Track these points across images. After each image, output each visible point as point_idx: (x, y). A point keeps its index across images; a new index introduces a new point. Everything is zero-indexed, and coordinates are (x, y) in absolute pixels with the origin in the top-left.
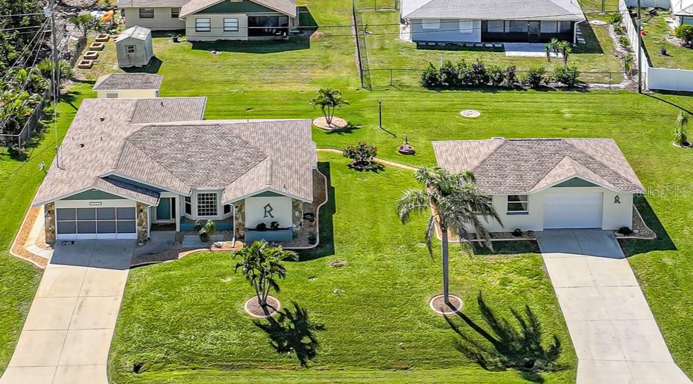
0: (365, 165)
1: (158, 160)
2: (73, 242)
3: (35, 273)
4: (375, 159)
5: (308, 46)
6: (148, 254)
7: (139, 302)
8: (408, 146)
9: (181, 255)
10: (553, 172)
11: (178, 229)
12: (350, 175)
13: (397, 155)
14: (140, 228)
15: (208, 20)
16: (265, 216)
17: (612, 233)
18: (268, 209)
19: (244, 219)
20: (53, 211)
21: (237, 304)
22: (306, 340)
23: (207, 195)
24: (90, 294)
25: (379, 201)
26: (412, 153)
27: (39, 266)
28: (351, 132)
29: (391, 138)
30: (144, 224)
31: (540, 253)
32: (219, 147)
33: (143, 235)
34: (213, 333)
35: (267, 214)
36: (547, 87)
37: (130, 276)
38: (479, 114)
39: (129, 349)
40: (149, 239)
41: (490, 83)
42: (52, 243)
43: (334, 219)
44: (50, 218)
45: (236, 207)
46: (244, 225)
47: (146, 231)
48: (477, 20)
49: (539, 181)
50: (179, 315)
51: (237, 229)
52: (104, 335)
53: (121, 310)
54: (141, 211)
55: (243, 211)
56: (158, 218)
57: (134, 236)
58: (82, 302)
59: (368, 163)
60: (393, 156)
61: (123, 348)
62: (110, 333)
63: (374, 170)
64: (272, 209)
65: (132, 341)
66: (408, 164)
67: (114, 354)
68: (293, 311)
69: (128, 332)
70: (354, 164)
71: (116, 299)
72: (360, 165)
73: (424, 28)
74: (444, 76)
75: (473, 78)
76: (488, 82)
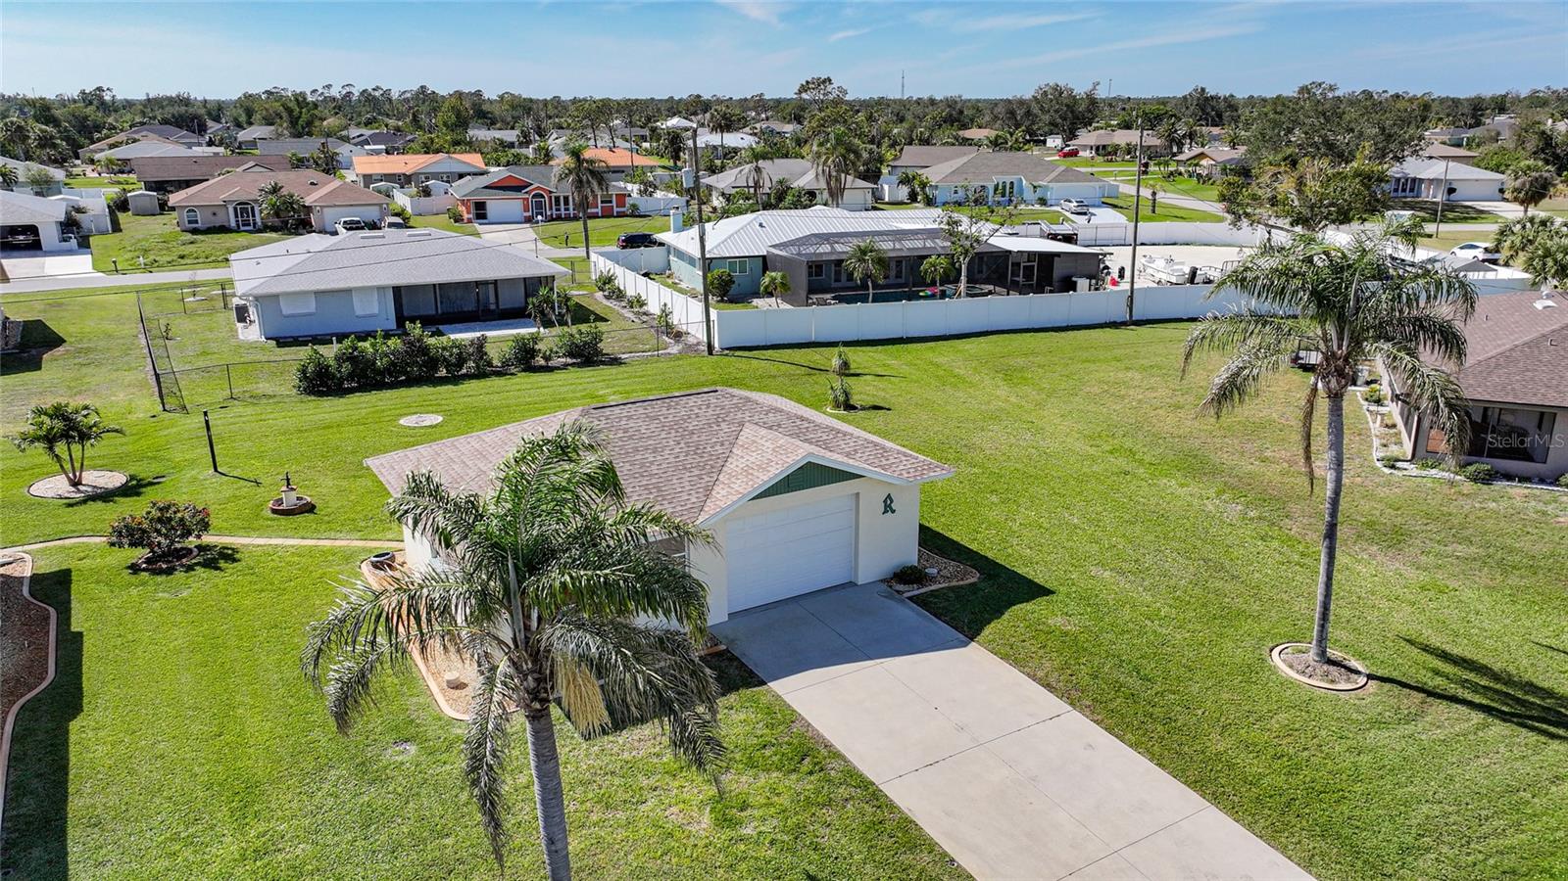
0: (179, 558)
4: (208, 539)
5: (38, 367)
8: (293, 495)
10: (732, 465)
12: (134, 592)
13: (268, 519)
17: (884, 586)
25: (233, 642)
26: (310, 508)
28: (138, 494)
29: (246, 489)
31: (763, 683)
36: (548, 367)
38: (440, 419)
41: (443, 372)
43: (73, 738)
49: (708, 492)
59: (190, 551)
60: (256, 524)
63: (211, 564)
66: (302, 533)
70: (148, 561)
72: (166, 561)
73: (284, 313)
74: (346, 368)
75: (407, 364)
76: (436, 370)
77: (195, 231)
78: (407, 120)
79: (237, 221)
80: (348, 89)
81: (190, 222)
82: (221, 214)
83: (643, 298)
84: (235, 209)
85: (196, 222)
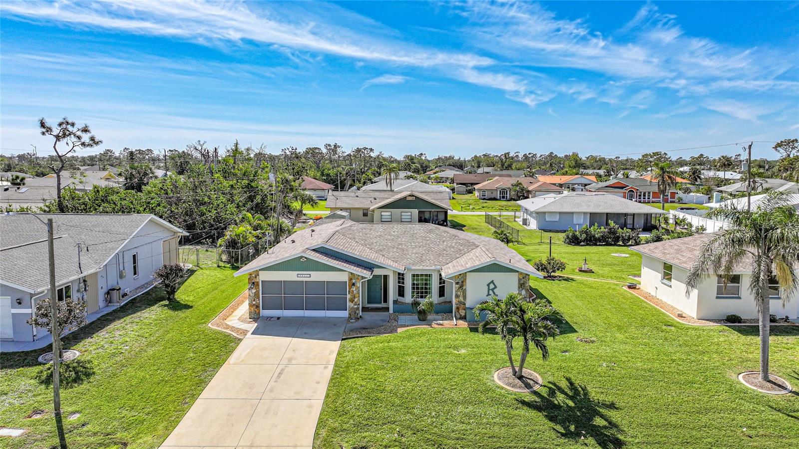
1: (368, 246)
2: (278, 318)
3: (231, 341)
6: (361, 328)
7: (355, 371)
8: (587, 266)
9: (400, 330)
11: (391, 311)
12: (548, 283)
13: (578, 273)
14: (352, 305)
15: (389, 214)
16: (489, 295)
18: (492, 286)
19: (465, 297)
20: (258, 283)
21: (484, 376)
22: (599, 421)
23: (422, 275)
24: (294, 362)
26: (592, 272)
27: (237, 336)
30: (356, 300)
32: (428, 239)
33: (355, 313)
34: (460, 408)
35: (491, 292)
37: (342, 347)
38: (628, 255)
39: (345, 426)
40: (361, 317)
41: (621, 243)
42: (255, 317)
44: (254, 291)
45: (457, 283)
46: (465, 304)
47: (358, 308)
48: (585, 213)
50: (409, 385)
51: (458, 308)
52: (310, 406)
53: (331, 379)
54: (354, 284)
55: (464, 288)
56: (368, 303)
57: (344, 314)
58: (283, 370)
60: (575, 273)
61: (337, 424)
62: (318, 405)
63: (566, 280)
64: (496, 287)
65: (348, 416)
66: (594, 278)
67: (323, 433)
68: (564, 384)
69: (343, 404)
71: (326, 368)
73: (547, 220)
74: (584, 236)
75: (607, 238)
76: (618, 242)
77: (484, 199)
78: (548, 166)
79: (500, 197)
80: (517, 154)
81: (483, 196)
82: (495, 193)
83: (705, 227)
84: (500, 191)
85: (485, 196)
